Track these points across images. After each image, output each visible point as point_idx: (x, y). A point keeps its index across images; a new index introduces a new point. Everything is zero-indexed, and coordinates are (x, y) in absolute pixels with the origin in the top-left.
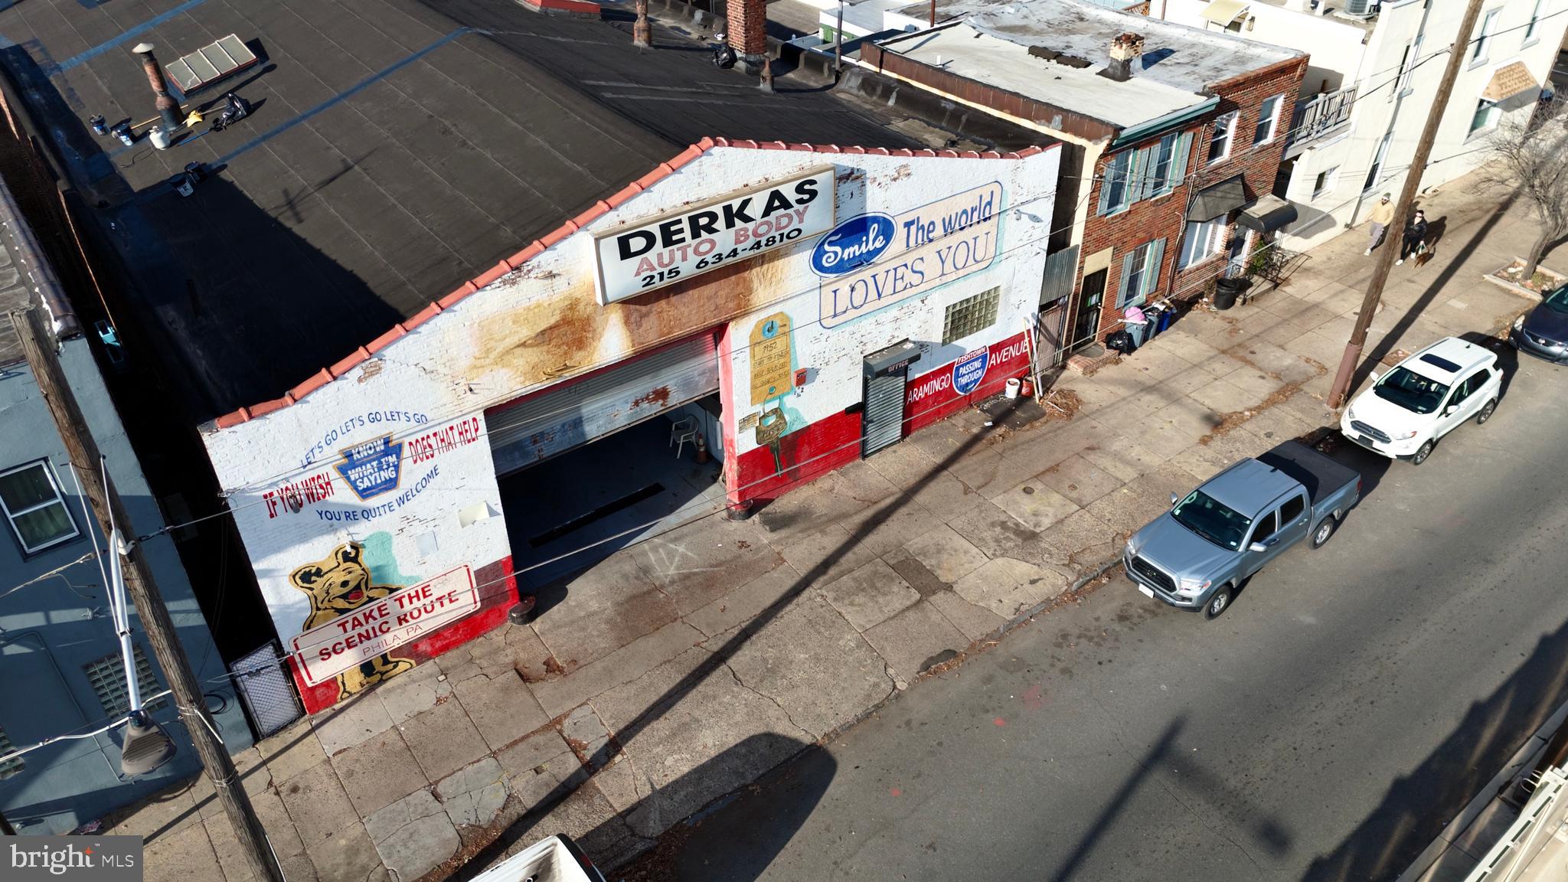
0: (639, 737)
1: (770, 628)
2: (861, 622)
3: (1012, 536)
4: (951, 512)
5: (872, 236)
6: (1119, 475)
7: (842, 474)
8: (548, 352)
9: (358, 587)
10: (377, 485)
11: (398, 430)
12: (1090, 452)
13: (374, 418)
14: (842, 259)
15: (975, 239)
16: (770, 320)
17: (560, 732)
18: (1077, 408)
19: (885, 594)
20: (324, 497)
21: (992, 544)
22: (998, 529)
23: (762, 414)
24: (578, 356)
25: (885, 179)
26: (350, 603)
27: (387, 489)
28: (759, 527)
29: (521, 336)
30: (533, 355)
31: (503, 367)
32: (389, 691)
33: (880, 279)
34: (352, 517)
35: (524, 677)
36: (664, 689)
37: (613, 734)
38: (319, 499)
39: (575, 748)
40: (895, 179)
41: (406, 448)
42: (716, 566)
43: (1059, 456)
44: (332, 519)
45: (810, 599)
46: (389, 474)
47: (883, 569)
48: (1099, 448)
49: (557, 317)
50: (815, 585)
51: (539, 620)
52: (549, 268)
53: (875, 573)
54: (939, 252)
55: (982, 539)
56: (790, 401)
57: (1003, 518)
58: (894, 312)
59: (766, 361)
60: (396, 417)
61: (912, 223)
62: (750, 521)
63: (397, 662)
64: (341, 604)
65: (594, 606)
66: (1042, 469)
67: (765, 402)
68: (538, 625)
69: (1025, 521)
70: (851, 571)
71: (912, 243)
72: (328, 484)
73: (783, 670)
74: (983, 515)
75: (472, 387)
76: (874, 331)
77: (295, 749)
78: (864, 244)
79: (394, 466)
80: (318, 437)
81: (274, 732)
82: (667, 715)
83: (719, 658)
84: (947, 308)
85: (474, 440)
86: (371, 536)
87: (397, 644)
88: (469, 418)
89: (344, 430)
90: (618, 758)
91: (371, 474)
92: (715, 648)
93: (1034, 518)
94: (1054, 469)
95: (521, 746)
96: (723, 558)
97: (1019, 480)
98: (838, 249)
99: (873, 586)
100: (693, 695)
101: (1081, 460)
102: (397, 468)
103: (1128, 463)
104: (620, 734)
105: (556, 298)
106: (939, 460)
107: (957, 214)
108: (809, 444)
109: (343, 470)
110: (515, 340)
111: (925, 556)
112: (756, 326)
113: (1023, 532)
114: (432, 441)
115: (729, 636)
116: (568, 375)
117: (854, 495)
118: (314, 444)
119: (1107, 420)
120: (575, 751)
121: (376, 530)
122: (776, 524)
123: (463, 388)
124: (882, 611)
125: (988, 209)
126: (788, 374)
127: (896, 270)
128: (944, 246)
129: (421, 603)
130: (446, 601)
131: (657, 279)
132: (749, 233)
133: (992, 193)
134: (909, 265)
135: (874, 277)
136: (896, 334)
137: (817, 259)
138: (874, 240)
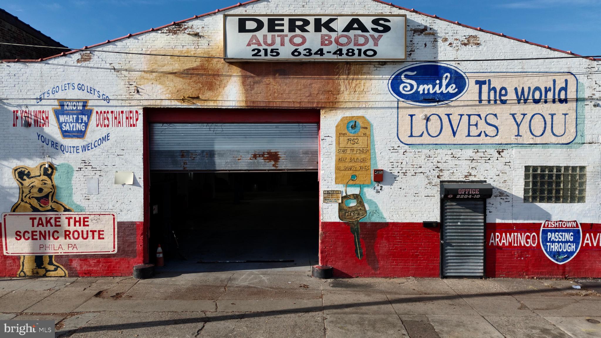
4: (494, 312)
5: (444, 82)
7: (418, 280)
8: (189, 84)
9: (47, 196)
10: (73, 132)
11: (91, 101)
13: (81, 88)
14: (417, 92)
15: (552, 115)
16: (354, 119)
17: (65, 318)
19: (377, 332)
20: (43, 126)
22: (536, 331)
23: (344, 194)
24: (208, 94)
25: (455, 42)
26: (41, 206)
27: (78, 137)
28: (326, 283)
29: (174, 68)
30: (179, 83)
31: (160, 84)
33: (455, 119)
34: (55, 146)
35: (98, 295)
38: (40, 126)
40: (465, 45)
41: (94, 114)
42: (274, 289)
44: (43, 142)
45: (313, 316)
46: (80, 127)
49: (198, 63)
51: (147, 279)
52: (198, 31)
53: (384, 320)
54: (513, 115)
55: (512, 331)
56: (369, 193)
57: (548, 327)
58: (469, 152)
59: (349, 151)
60: (92, 92)
61: (484, 83)
62: (324, 280)
63: (58, 267)
64: (35, 203)
65: (181, 283)
67: (347, 185)
68: (144, 281)
70: (363, 314)
71: (485, 97)
72: (47, 118)
74: (528, 321)
75: (140, 90)
76: (450, 162)
78: (438, 86)
79: (85, 123)
80: (48, 87)
85: (134, 126)
86: (62, 164)
87: (61, 252)
88: (134, 109)
89: (63, 89)
91: (71, 123)
96: (283, 287)
97: (587, 314)
98: (414, 83)
99: (372, 326)
102: (86, 125)
105: (199, 51)
107: (529, 88)
108: (387, 239)
109: (57, 113)
110: (171, 69)
111: (441, 325)
112: (342, 120)
114: (110, 116)
115: (229, 315)
116: (199, 105)
117: (415, 288)
118: (46, 90)
121: (66, 162)
122: (340, 285)
123: (132, 88)
125: (563, 93)
126: (367, 169)
127: (469, 116)
128: (519, 109)
129: (80, 229)
130: (96, 234)
131: (262, 53)
132: (333, 39)
133: (566, 81)
134: (483, 116)
135: (448, 115)
136: (473, 172)
137: (395, 85)
138: (447, 86)
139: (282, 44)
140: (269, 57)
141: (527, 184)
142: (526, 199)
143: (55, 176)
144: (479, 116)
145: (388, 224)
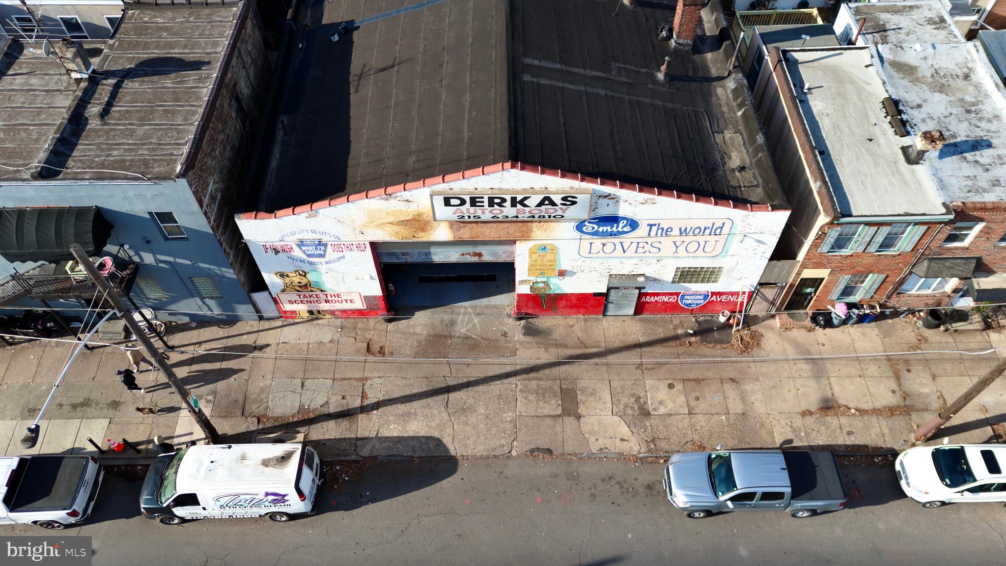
0: (389, 408)
1: (481, 388)
2: (522, 410)
3: (636, 408)
4: (619, 375)
5: (621, 225)
6: (730, 406)
7: (585, 320)
8: (405, 229)
9: (306, 285)
10: (315, 255)
11: (325, 239)
12: (730, 382)
13: (314, 232)
15: (706, 242)
16: (544, 246)
17: (364, 385)
18: (752, 349)
19: (545, 402)
20: (290, 252)
21: (622, 407)
22: (633, 400)
23: (535, 281)
24: (421, 234)
25: (635, 202)
26: (302, 289)
27: (320, 257)
28: (520, 328)
29: (390, 220)
30: (397, 229)
31: (380, 229)
32: (318, 325)
33: (626, 244)
34: (303, 261)
35: (369, 349)
36: (415, 391)
37: (381, 399)
38: (287, 252)
39: (364, 396)
40: (643, 204)
41: (329, 245)
42: (484, 339)
43: (710, 375)
44: (293, 260)
45: (510, 383)
46: (322, 252)
47: (557, 388)
48: (737, 383)
49: (410, 217)
50: (518, 378)
51: (393, 323)
52: (407, 198)
53: (551, 388)
54: (674, 242)
55: (619, 401)
56: (554, 281)
57: (642, 394)
58: (636, 261)
59: (539, 261)
60: (324, 234)
61: (655, 225)
62: (518, 322)
63: (325, 315)
64: (298, 288)
65: (419, 330)
66: (691, 377)
67: (537, 277)
68: (391, 326)
69: (651, 404)
70: (541, 379)
71: (653, 233)
72: (292, 248)
73: (469, 413)
74: (634, 386)
75: (363, 233)
76: (619, 266)
77: (271, 331)
78: (615, 228)
79: (323, 250)
80: (287, 232)
81: (269, 319)
82: (407, 404)
83: (448, 390)
84: (677, 268)
85: (364, 251)
86: (312, 270)
87: (324, 309)
88: (362, 243)
89: (299, 233)
90: (375, 412)
91: (312, 250)
92: (450, 383)
93: (657, 404)
94: (698, 381)
95: (346, 382)
96: (490, 336)
97: (673, 376)
98: (596, 227)
99: (543, 395)
100: (424, 402)
101: (720, 384)
102: (325, 251)
103: (744, 401)
104: (383, 401)
105: (410, 210)
106: (642, 339)
107: (692, 228)
108: (566, 300)
109: (299, 246)
110: (387, 220)
111: (582, 393)
112: (534, 246)
113: (644, 409)
114: (342, 246)
115: (461, 381)
116: (415, 240)
117: (580, 336)
118: (285, 233)
119: (762, 367)
120: (362, 398)
121: (315, 269)
122: (530, 331)
123: (357, 232)
124: (536, 410)
125: (719, 230)
126: (554, 270)
127: (638, 243)
128: (679, 240)
129: (336, 299)
130: (349, 301)
131: (466, 218)
132: (527, 211)
133: (724, 224)
134: (649, 244)
135: (621, 243)
136: (635, 270)
137: (579, 228)
138: (623, 228)
139: (483, 213)
140: (472, 219)
141: (675, 275)
142: (673, 282)
143: (308, 276)
144: (647, 243)
145: (567, 294)
